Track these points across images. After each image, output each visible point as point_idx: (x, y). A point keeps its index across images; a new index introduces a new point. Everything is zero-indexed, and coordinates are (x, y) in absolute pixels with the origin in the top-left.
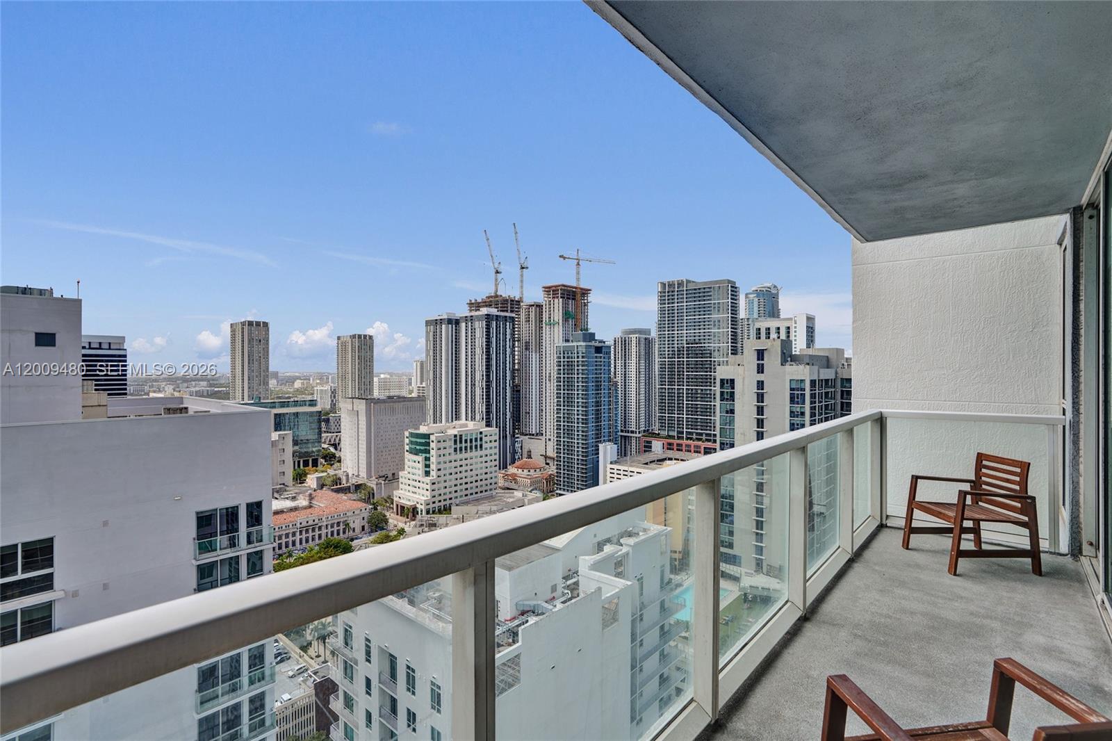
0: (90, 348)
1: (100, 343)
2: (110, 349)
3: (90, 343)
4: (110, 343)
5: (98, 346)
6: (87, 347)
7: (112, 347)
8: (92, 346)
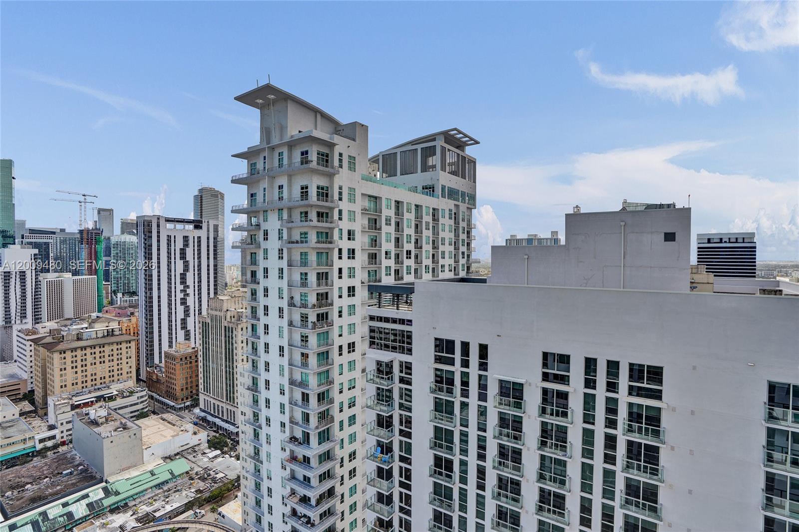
0: (730, 242)
1: (737, 239)
2: (743, 242)
3: (729, 239)
4: (744, 238)
5: (735, 241)
6: (728, 242)
7: (745, 241)
8: (731, 241)
